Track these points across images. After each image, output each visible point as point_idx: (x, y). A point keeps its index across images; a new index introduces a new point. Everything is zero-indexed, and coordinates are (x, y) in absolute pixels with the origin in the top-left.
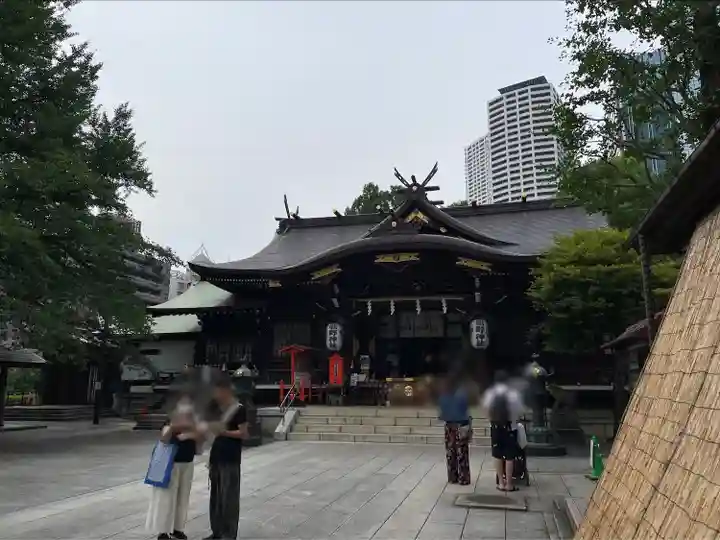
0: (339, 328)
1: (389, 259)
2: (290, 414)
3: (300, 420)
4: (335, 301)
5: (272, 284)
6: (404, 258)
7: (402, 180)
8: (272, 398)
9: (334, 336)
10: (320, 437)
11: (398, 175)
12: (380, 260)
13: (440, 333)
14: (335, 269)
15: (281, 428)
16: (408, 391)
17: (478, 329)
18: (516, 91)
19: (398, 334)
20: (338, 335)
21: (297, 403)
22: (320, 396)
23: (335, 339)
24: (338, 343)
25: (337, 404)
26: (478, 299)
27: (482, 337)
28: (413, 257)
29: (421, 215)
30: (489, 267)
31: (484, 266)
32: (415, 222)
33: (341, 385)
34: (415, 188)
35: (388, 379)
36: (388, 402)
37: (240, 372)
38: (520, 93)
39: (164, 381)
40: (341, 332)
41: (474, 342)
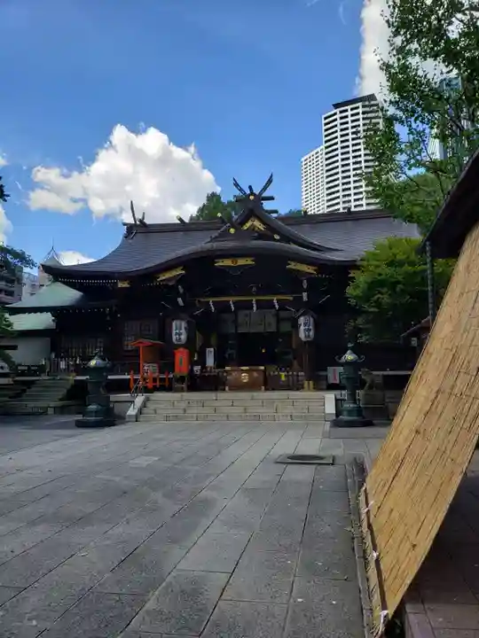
0: (184, 324)
1: (228, 262)
2: (139, 399)
3: (148, 404)
4: (180, 300)
5: (120, 285)
6: (241, 262)
7: (241, 190)
8: (123, 387)
9: (179, 331)
10: (167, 418)
11: (236, 185)
12: (220, 263)
13: (273, 329)
14: (179, 272)
15: (132, 411)
16: (245, 377)
17: (305, 324)
18: (349, 107)
19: (236, 330)
20: (183, 331)
21: (146, 390)
22: (167, 384)
23: (180, 334)
24: (183, 337)
25: (182, 390)
26: (305, 299)
27: (309, 330)
28: (248, 261)
29: (257, 223)
30: (315, 270)
31: (310, 269)
32: (253, 228)
33: (185, 373)
34: (252, 198)
35: (227, 368)
36: (227, 388)
37: (93, 363)
38: (352, 109)
39: (23, 374)
40: (185, 328)
41: (302, 335)
